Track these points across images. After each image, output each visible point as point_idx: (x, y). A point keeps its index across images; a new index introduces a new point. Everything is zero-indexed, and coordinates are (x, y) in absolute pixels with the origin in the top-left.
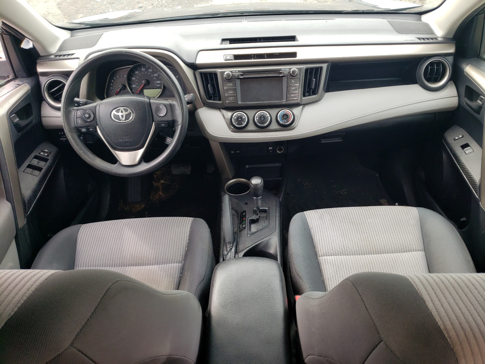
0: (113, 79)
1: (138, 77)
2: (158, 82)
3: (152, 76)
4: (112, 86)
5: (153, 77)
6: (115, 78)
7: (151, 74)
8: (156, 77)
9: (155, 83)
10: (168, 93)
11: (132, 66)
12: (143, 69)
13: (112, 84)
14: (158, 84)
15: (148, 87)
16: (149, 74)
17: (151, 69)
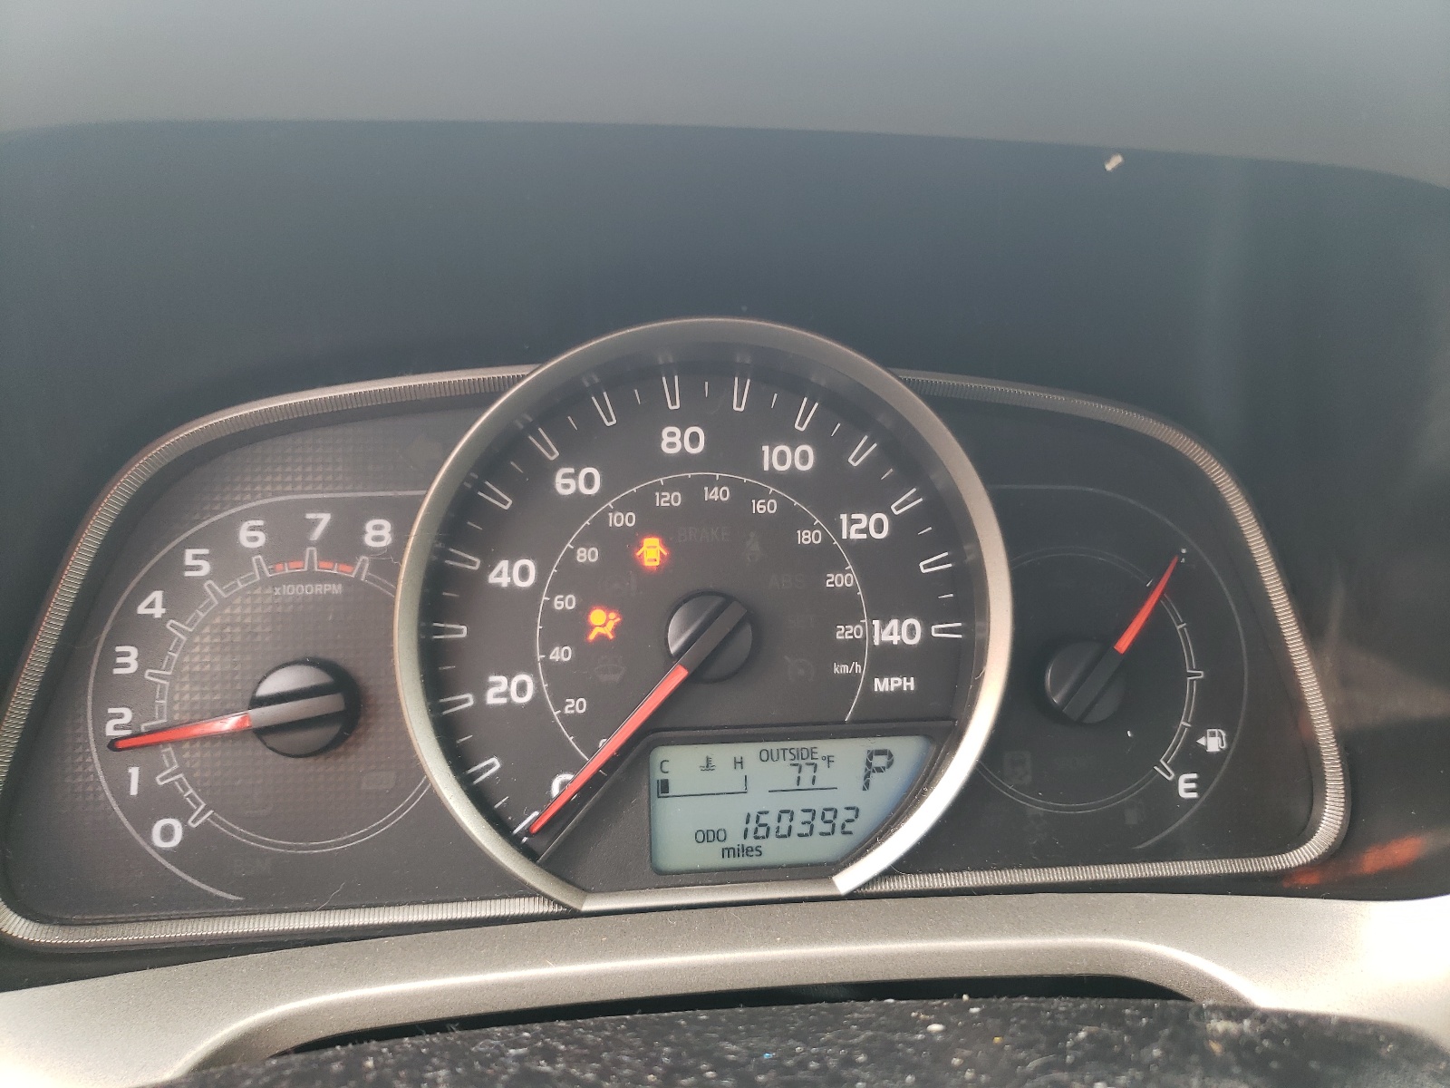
0: (170, 577)
1: (587, 555)
2: (898, 632)
3: (806, 537)
4: (149, 636)
5: (827, 557)
6: (197, 562)
7: (789, 520)
8: (863, 552)
9: (852, 650)
10: (1036, 807)
11: (529, 375)
12: (673, 441)
13: (129, 659)
14: (889, 659)
15: (727, 705)
16: (759, 507)
17: (794, 439)
